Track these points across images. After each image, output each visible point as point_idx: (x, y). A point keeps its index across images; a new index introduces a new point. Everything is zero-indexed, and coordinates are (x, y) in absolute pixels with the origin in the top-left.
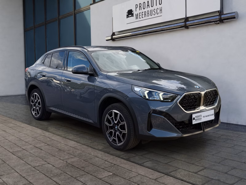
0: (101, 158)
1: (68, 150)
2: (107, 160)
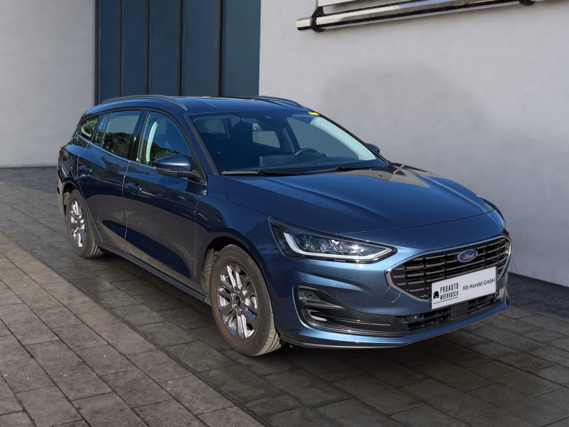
0: (187, 405)
1: (107, 365)
2: (199, 416)
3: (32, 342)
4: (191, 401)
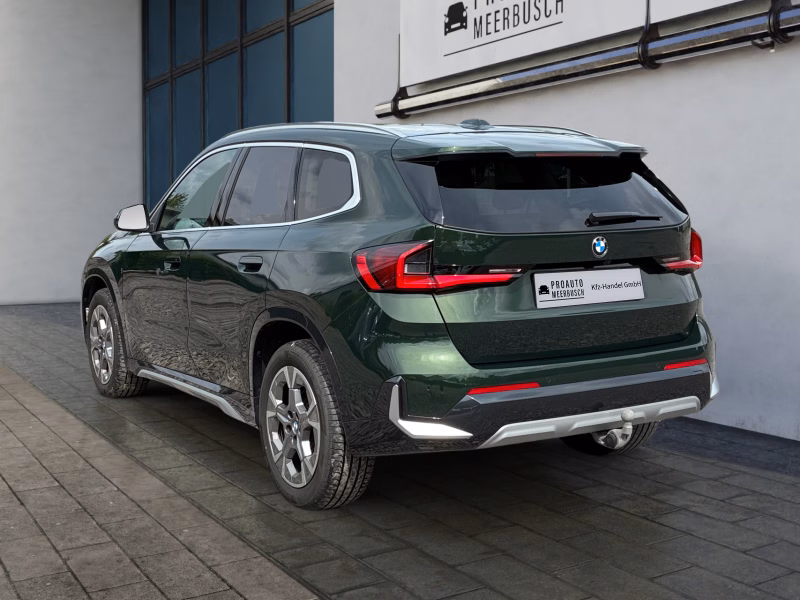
0: (201, 555)
1: (111, 513)
2: (215, 569)
3: (25, 488)
4: (208, 551)
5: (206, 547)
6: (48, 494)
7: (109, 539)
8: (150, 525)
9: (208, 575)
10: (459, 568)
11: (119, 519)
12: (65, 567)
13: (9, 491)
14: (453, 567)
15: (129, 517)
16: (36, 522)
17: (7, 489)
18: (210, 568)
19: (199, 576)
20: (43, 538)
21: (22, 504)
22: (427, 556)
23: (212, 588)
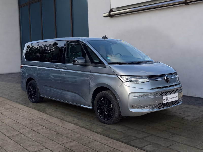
1: (67, 134)
2: (106, 144)
3: (36, 129)
4: (101, 141)
5: (99, 140)
6: (44, 130)
7: (72, 140)
8: (80, 135)
9: (106, 146)
10: (168, 139)
11: (70, 135)
12: (66, 148)
13: (32, 131)
14: (167, 139)
15: (73, 134)
16: (48, 138)
17: (31, 130)
18: (105, 144)
19: (104, 147)
20: (54, 141)
21: (39, 133)
22: (158, 137)
23: (110, 149)
